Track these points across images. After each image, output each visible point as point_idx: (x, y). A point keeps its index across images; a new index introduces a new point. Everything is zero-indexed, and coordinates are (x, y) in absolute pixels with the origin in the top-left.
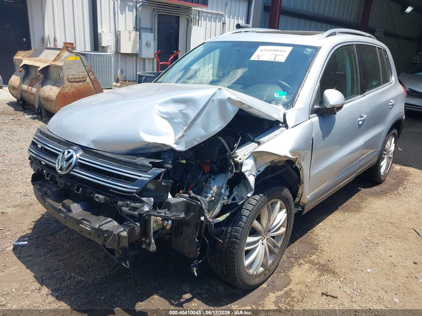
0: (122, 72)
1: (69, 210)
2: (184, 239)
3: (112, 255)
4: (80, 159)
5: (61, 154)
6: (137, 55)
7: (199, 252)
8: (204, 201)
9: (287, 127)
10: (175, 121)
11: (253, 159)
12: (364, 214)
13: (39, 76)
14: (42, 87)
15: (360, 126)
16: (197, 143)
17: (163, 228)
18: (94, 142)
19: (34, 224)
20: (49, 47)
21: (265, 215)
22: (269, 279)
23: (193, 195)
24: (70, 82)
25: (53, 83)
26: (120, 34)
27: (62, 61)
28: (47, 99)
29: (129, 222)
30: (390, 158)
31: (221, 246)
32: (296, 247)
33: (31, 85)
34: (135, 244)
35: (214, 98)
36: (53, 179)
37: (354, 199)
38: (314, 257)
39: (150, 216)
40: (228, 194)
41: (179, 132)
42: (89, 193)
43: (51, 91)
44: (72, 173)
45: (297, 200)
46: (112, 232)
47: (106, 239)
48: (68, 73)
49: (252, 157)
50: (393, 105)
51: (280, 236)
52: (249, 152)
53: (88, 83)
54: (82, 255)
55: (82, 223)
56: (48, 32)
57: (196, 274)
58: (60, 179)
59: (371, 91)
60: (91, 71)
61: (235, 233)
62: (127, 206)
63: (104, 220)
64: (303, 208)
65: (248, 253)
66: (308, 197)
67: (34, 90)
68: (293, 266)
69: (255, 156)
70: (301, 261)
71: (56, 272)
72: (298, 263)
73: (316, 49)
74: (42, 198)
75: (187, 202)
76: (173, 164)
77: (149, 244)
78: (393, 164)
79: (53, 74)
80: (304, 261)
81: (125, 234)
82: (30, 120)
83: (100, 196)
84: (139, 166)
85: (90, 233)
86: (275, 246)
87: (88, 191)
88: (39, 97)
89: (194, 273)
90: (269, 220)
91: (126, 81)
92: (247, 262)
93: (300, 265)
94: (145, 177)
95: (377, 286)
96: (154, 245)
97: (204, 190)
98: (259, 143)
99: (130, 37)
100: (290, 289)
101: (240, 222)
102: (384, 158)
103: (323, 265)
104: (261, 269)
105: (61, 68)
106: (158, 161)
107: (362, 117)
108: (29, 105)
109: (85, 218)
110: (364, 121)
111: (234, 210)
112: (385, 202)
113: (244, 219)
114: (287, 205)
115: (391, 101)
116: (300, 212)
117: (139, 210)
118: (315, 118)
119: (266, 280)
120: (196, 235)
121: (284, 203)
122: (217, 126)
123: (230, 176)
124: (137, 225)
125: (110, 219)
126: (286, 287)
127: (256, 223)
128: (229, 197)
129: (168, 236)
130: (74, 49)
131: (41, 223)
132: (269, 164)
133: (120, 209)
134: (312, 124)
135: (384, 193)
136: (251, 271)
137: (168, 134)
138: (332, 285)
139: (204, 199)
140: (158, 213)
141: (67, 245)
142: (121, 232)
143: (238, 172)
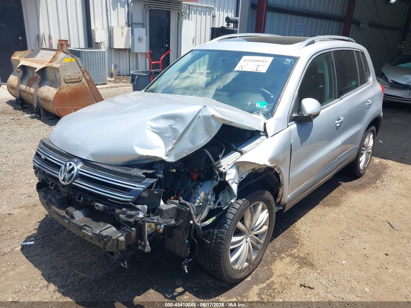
0: (116, 66)
1: (73, 217)
2: (175, 241)
3: (111, 255)
4: (81, 171)
5: (63, 167)
6: (129, 50)
7: (189, 252)
8: (192, 207)
9: (267, 135)
10: (166, 135)
11: (235, 168)
12: (344, 208)
13: (37, 77)
14: (40, 88)
15: (338, 128)
16: (185, 155)
17: (157, 231)
18: (93, 155)
19: (38, 224)
20: (45, 47)
21: (248, 216)
22: (254, 272)
23: (182, 201)
24: (66, 83)
25: (50, 84)
26: (113, 30)
27: (57, 63)
28: (45, 100)
29: (126, 228)
30: (368, 153)
31: (209, 246)
32: (279, 241)
33: (29, 85)
34: (132, 246)
35: (200, 115)
36: (56, 188)
37: (335, 193)
38: (295, 250)
39: (144, 222)
40: (214, 200)
41: (169, 145)
42: (90, 201)
43: (48, 92)
44: (74, 183)
45: (278, 200)
46: (111, 237)
47: (106, 243)
48: (64, 75)
49: (235, 167)
50: (370, 105)
51: (263, 233)
52: (232, 162)
53: (84, 83)
54: (84, 253)
55: (84, 229)
56: (43, 30)
57: (187, 272)
58: (63, 189)
59: (348, 94)
60: (87, 72)
61: (221, 235)
62: (124, 213)
63: (104, 226)
64: (284, 207)
65: (233, 251)
66: (289, 196)
67: (32, 90)
68: (275, 260)
69: (238, 165)
70: (283, 255)
71: (62, 270)
72: (280, 257)
73: (295, 59)
74: (48, 205)
75: (177, 208)
76: (163, 174)
77: (145, 246)
78: (373, 157)
79: (50, 75)
80: (286, 254)
81: (122, 238)
82: (29, 120)
83: (99, 204)
84: (133, 177)
85: (91, 238)
86: (258, 243)
87: (89, 199)
88: (38, 97)
89: (185, 270)
90: (252, 221)
91: (120, 75)
92: (232, 259)
93: (281, 258)
94: (139, 187)
95: (350, 277)
96: (149, 247)
97: (193, 196)
98: (242, 153)
99: (122, 33)
100: (272, 282)
101: (225, 225)
102: (362, 154)
103: (303, 259)
104: (246, 264)
105: (57, 69)
106: (151, 172)
107: (340, 119)
108: (28, 104)
109: (87, 224)
110: (341, 123)
111: (219, 214)
112: (364, 196)
113: (229, 222)
114: (268, 205)
115: (369, 101)
116: (281, 211)
117: (134, 217)
118: (294, 126)
119: (251, 273)
120: (186, 237)
121: (266, 204)
122: (203, 140)
123: (215, 183)
124: (133, 230)
125: (109, 225)
126: (268, 279)
127: (240, 225)
128: (215, 202)
129: (161, 237)
130: (68, 46)
131: (45, 223)
132: (250, 172)
133: (118, 216)
134: (290, 131)
135: (363, 187)
136: (236, 267)
137: (159, 147)
138: (310, 276)
139: (192, 205)
140: (151, 219)
141: (70, 244)
142: (119, 237)
143: (222, 180)
